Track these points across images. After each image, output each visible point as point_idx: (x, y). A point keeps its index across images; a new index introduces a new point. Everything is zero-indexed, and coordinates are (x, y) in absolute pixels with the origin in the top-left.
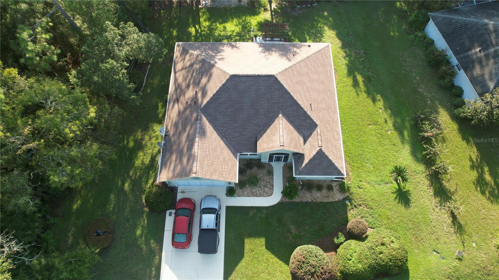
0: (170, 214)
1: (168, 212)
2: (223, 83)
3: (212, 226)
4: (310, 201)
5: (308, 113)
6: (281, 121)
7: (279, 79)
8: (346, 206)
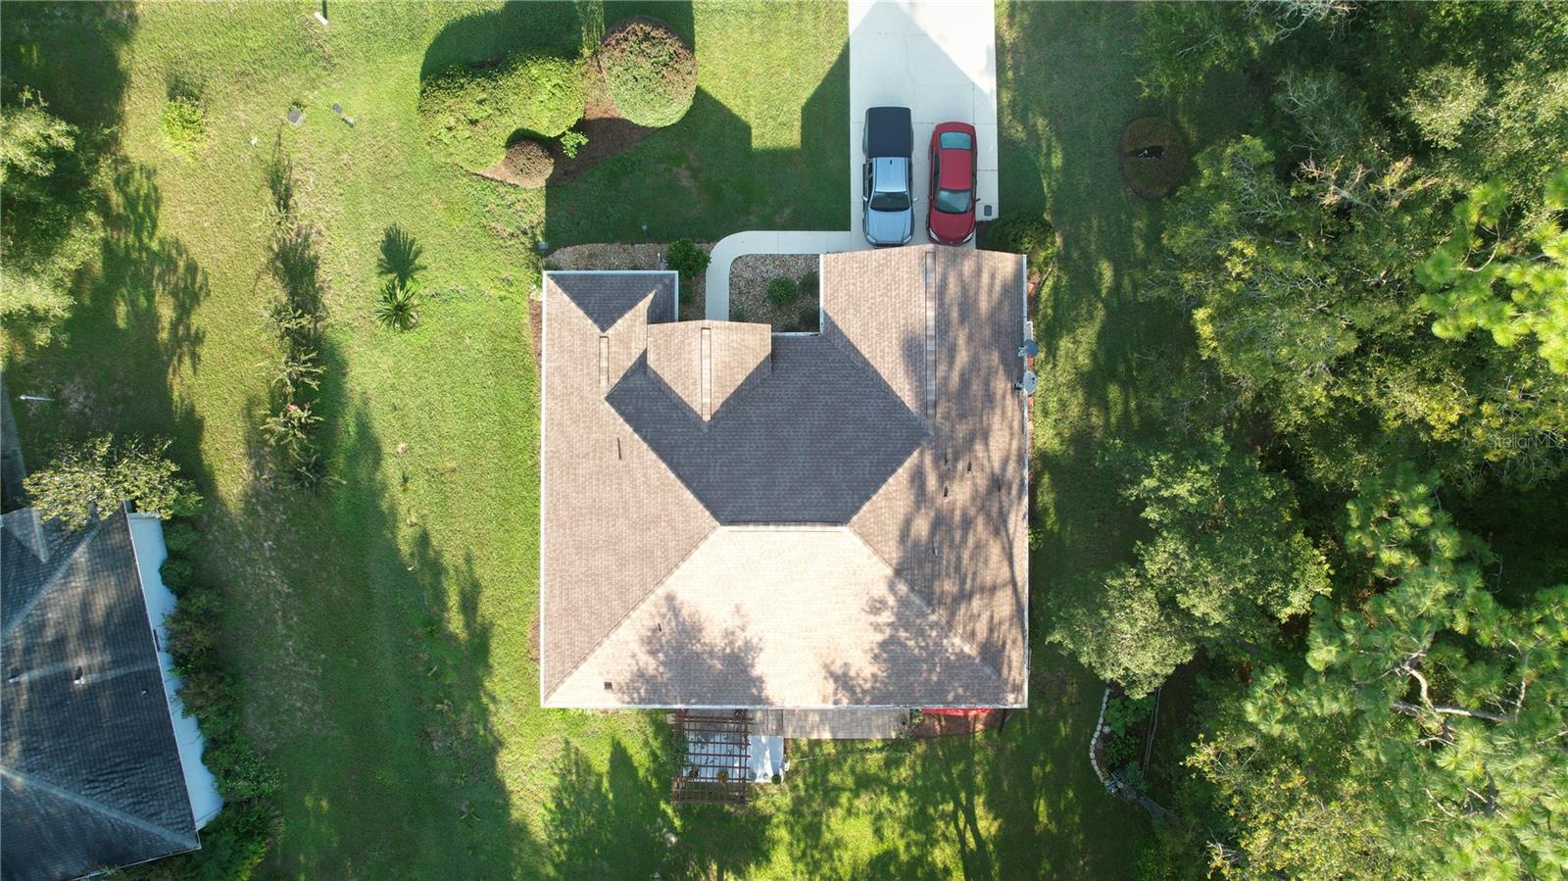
0: (988, 210)
1: (995, 215)
2: (868, 504)
3: (881, 163)
4: (637, 246)
5: (631, 430)
6: (706, 400)
7: (707, 513)
8: (547, 235)
